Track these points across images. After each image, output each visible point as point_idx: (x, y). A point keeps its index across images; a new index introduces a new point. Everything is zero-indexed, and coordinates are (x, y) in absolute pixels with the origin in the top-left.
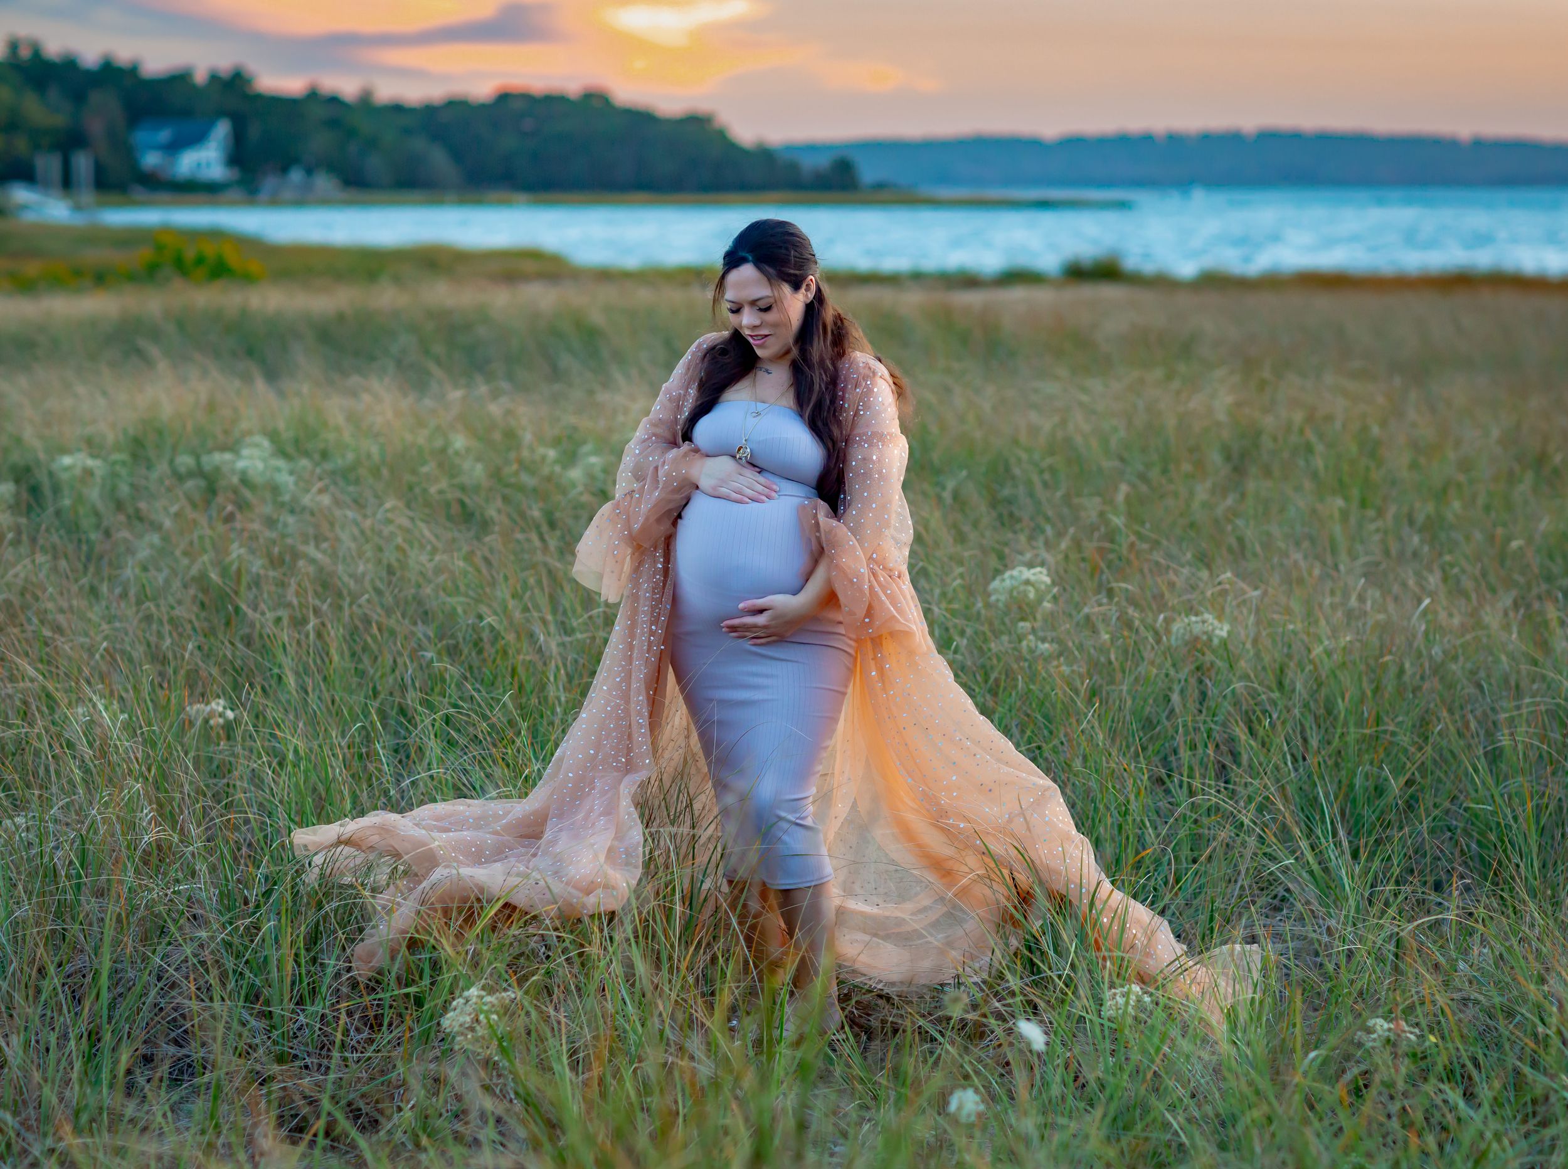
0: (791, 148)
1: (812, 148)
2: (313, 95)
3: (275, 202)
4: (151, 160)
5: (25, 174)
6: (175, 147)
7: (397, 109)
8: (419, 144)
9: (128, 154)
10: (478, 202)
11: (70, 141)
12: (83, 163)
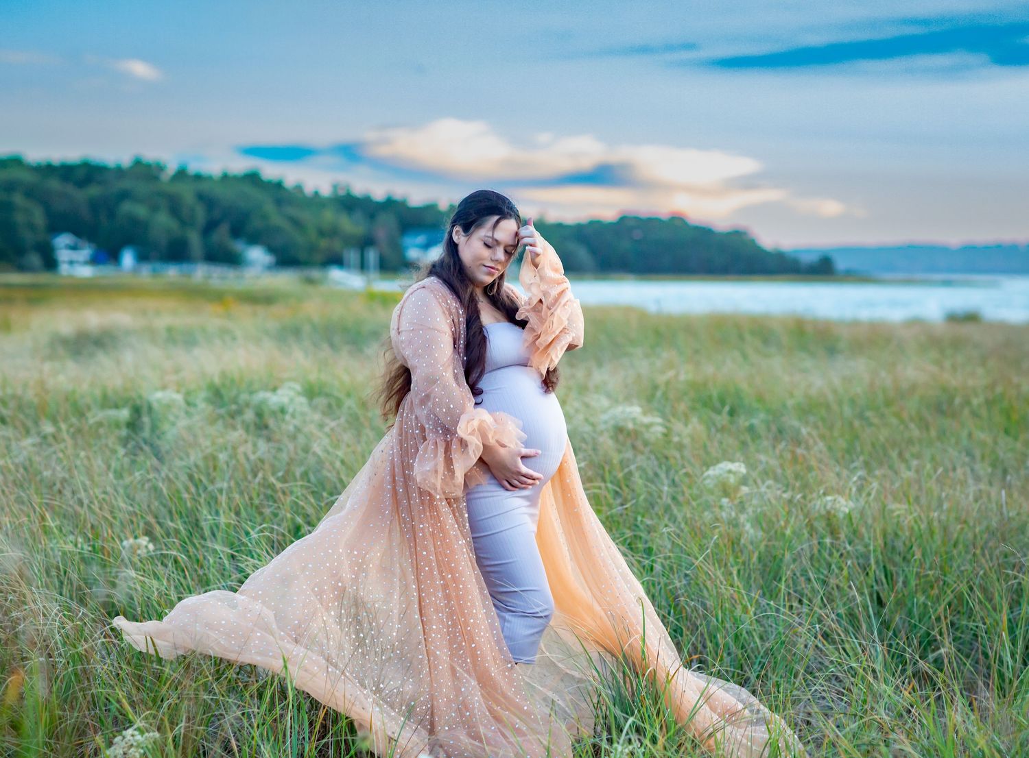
0: (796, 250)
1: (809, 251)
4: (413, 254)
5: (337, 261)
6: (427, 246)
7: (559, 225)
9: (399, 250)
10: (604, 279)
11: (366, 243)
12: (372, 256)
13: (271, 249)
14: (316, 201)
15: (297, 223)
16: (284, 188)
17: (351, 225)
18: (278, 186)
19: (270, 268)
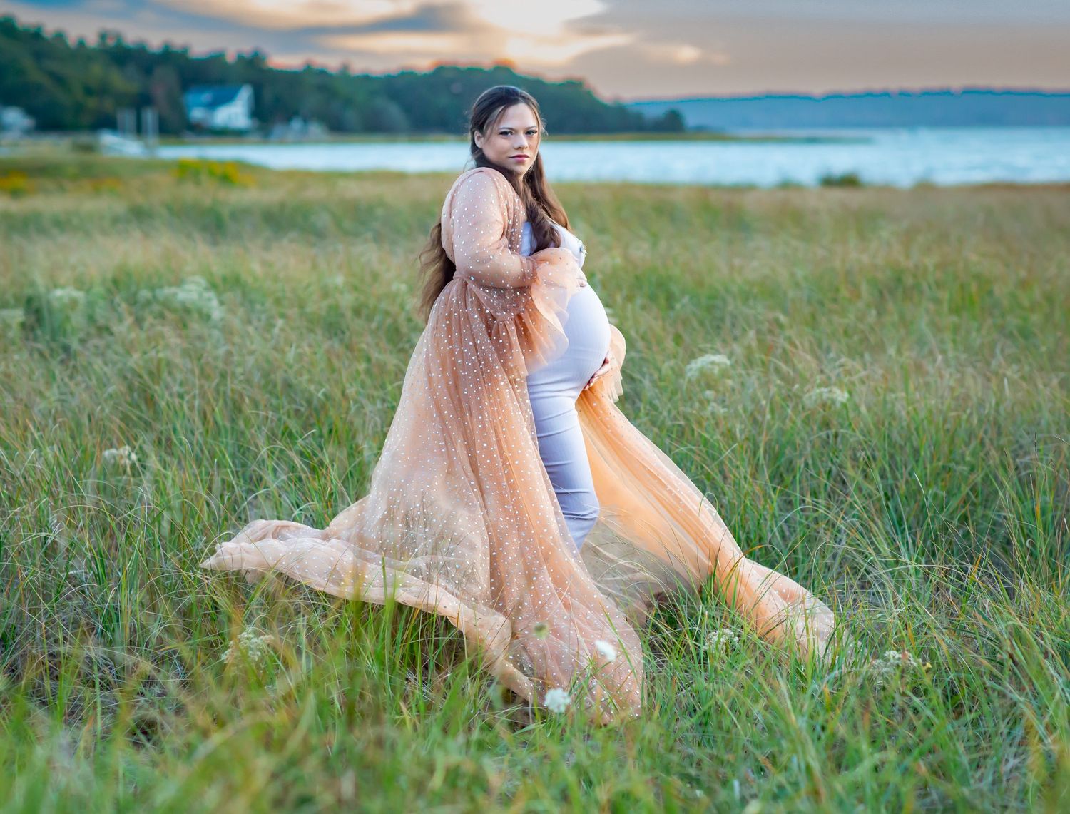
0: (639, 104)
1: (653, 103)
2: (309, 70)
3: (282, 142)
4: (197, 114)
5: (109, 123)
6: (213, 105)
7: (366, 79)
8: (381, 102)
9: (181, 111)
10: (422, 141)
11: (141, 102)
12: (150, 116)
13: (30, 111)
14: (81, 53)
15: (59, 80)
16: (43, 39)
17: (123, 81)
18: (35, 36)
19: (28, 132)
